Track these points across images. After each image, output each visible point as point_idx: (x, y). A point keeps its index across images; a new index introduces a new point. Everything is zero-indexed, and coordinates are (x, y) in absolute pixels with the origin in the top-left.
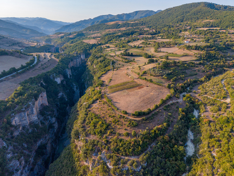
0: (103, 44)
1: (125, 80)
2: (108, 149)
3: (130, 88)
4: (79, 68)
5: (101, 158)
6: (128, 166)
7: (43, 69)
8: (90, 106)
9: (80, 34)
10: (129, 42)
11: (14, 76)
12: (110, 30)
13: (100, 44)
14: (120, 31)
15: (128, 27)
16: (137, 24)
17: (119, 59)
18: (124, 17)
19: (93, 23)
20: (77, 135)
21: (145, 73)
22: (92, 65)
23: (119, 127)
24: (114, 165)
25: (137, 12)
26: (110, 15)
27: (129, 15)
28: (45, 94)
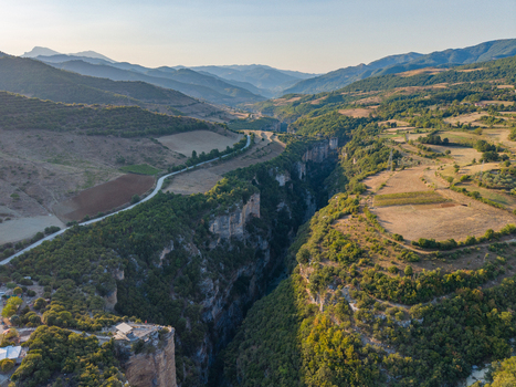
0: (382, 120)
1: (415, 189)
2: (356, 284)
3: (424, 203)
4: (321, 164)
5: (341, 294)
6: (385, 314)
7: (259, 157)
8: (332, 222)
9: (335, 98)
10: (447, 115)
11: (215, 164)
12: (406, 88)
13: (375, 120)
14: (430, 90)
15: (455, 81)
16: (481, 75)
17: (412, 148)
18: (451, 58)
19: (369, 73)
20: (306, 258)
21: (467, 179)
22: (349, 158)
23: (381, 257)
24: (360, 307)
25: (488, 45)
26: (413, 54)
27: (463, 54)
28: (257, 198)
